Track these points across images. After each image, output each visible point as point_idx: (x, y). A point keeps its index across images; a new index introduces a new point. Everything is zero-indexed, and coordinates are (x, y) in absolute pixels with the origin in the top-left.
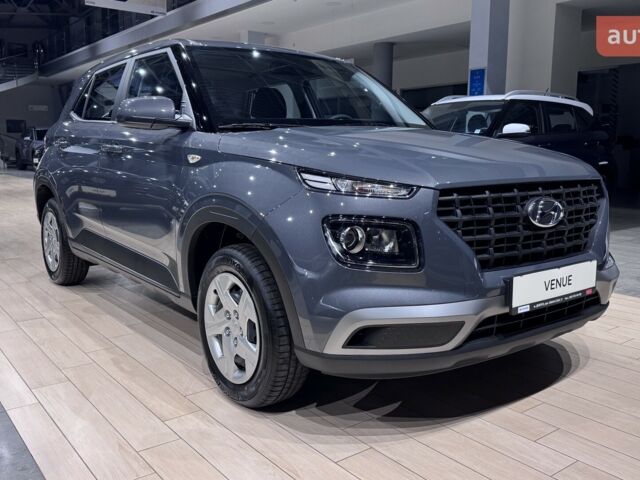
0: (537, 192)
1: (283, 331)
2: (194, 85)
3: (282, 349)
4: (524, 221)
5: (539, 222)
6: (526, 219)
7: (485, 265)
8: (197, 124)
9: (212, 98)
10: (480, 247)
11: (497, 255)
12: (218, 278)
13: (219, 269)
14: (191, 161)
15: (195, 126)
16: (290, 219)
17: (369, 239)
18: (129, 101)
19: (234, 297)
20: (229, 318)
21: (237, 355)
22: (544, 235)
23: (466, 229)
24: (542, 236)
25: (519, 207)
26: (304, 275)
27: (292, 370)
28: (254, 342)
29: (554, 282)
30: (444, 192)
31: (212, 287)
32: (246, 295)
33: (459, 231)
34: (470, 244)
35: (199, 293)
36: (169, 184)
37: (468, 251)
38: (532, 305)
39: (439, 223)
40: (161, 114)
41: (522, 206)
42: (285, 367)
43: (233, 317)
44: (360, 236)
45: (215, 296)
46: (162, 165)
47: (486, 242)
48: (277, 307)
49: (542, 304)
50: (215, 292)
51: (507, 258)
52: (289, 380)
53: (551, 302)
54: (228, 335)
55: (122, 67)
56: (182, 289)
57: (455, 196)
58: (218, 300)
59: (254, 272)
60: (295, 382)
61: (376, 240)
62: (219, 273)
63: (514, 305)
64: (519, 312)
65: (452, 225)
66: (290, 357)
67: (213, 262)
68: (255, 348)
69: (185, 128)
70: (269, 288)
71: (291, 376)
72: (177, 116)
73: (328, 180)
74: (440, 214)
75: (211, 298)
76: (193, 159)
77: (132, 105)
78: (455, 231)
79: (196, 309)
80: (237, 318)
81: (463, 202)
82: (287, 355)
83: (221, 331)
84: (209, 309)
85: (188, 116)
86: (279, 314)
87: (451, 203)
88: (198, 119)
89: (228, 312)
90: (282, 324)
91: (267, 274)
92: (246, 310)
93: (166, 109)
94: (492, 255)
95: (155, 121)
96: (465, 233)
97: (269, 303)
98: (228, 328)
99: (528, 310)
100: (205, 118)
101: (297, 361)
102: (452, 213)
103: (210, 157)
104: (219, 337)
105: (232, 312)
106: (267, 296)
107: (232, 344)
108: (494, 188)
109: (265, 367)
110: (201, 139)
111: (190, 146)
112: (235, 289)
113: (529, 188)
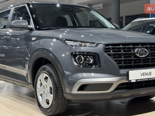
0: (139, 46)
1: (60, 89)
2: (34, 16)
3: (60, 94)
4: (134, 55)
5: (139, 55)
6: (134, 54)
7: (121, 68)
8: (35, 28)
9: (40, 20)
10: (119, 62)
11: (125, 65)
12: (41, 76)
13: (41, 72)
14: (33, 40)
15: (34, 29)
16: (63, 55)
17: (85, 60)
18: (13, 22)
19: (46, 81)
20: (44, 88)
21: (47, 99)
22: (141, 59)
23: (114, 56)
24: (141, 60)
25: (132, 50)
26: (66, 73)
27: (63, 101)
28: (52, 94)
29: (145, 74)
30: (107, 45)
31: (39, 79)
32: (49, 79)
33: (112, 57)
34: (116, 61)
35: (35, 81)
36: (24, 49)
37: (115, 63)
38: (136, 80)
39: (105, 54)
40: (24, 26)
41: (133, 50)
42: (61, 100)
43: (46, 87)
44: (82, 58)
45: (40, 82)
46: (23, 42)
47: (121, 61)
48: (58, 81)
49: (140, 80)
50: (40, 80)
51: (129, 66)
52: (62, 105)
53: (143, 80)
54: (44, 94)
55: (10, 10)
56: (29, 82)
57: (110, 46)
58: (41, 83)
59: (52, 72)
60: (64, 106)
61: (88, 60)
62: (41, 74)
63: (130, 79)
64: (132, 82)
65: (110, 55)
66: (63, 97)
67: (39, 71)
68: (52, 96)
69: (31, 30)
70: (56, 76)
71: (63, 103)
72: (29, 26)
73: (73, 42)
74: (105, 52)
75: (39, 82)
76: (33, 39)
77: (14, 23)
78: (111, 57)
79: (34, 88)
80: (47, 87)
81: (113, 48)
82: (61, 96)
83: (42, 92)
84: (38, 87)
85: (32, 26)
86: (59, 83)
87: (109, 48)
88: (35, 27)
89: (44, 86)
90: (60, 86)
91: (56, 72)
92: (49, 84)
93: (25, 23)
94: (123, 64)
95: (21, 28)
96: (114, 58)
97: (56, 80)
98: (44, 91)
99: (135, 81)
100: (38, 27)
101: (65, 98)
102: (110, 51)
103: (39, 38)
104: (41, 95)
105: (45, 86)
106: (55, 78)
107: (45, 96)
108: (123, 44)
109: (55, 101)
110: (36, 33)
111: (33, 35)
112: (46, 78)
113: (136, 45)
